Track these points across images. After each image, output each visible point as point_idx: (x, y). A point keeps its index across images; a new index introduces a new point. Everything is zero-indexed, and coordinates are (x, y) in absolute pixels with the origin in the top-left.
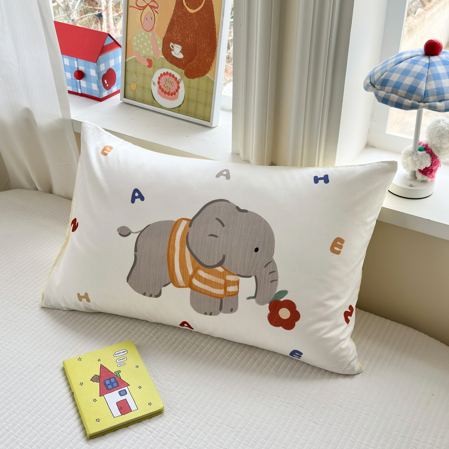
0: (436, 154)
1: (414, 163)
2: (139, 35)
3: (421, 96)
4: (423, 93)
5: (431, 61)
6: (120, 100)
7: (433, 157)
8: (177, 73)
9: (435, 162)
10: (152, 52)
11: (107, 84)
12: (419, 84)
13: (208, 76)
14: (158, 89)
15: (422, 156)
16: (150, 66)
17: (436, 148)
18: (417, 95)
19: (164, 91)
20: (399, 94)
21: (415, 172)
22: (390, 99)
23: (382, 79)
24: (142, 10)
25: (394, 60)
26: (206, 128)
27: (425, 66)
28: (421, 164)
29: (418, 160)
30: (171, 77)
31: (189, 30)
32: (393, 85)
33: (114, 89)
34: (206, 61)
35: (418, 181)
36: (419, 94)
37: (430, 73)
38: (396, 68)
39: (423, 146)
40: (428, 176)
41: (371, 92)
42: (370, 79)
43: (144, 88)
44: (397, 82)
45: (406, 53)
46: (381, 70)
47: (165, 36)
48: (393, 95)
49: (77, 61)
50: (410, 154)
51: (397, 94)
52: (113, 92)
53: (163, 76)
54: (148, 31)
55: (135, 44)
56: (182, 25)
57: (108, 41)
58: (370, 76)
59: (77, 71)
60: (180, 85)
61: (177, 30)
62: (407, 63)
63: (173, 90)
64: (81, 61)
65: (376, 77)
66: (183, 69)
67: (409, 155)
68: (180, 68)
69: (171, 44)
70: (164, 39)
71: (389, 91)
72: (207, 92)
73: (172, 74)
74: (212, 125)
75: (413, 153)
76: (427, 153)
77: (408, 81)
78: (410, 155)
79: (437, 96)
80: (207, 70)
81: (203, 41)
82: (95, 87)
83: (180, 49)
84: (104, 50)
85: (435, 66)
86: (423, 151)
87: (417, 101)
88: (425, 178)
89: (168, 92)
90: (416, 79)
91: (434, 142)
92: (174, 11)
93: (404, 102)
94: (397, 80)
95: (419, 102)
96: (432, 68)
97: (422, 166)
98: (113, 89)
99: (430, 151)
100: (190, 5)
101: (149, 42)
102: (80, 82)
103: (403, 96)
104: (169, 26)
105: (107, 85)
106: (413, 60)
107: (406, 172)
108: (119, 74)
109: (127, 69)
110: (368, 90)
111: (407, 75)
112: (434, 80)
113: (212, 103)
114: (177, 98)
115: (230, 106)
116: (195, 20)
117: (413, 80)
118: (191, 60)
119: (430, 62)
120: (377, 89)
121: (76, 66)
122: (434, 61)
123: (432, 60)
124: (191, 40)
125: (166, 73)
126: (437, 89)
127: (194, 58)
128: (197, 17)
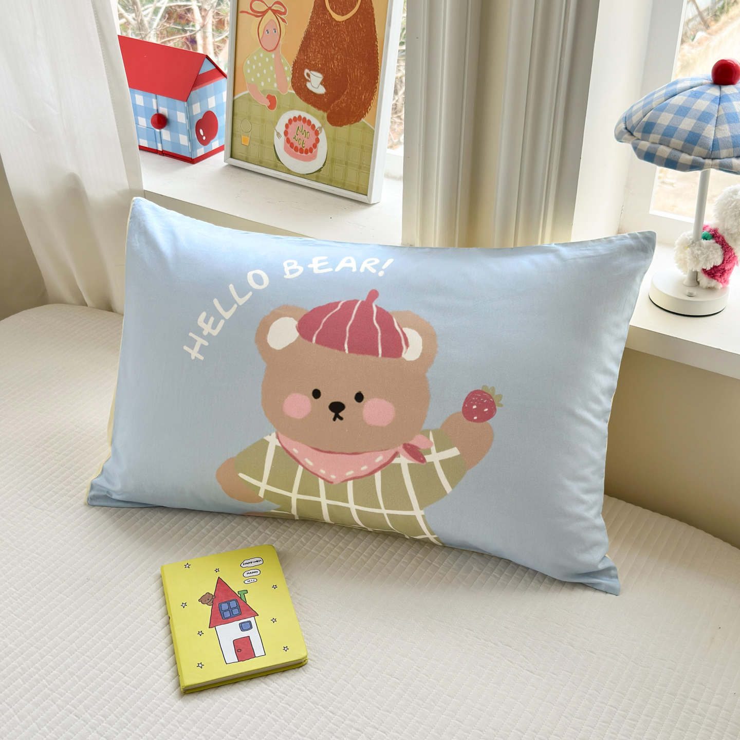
0: (731, 244)
1: (696, 258)
2: (255, 58)
3: (706, 148)
4: (711, 143)
5: (724, 94)
6: (225, 161)
7: (726, 248)
8: (316, 118)
9: (729, 257)
10: (275, 85)
11: (204, 135)
12: (704, 130)
13: (364, 122)
14: (285, 143)
15: (708, 248)
16: (272, 107)
17: (732, 234)
18: (700, 147)
19: (295, 146)
20: (670, 146)
21: (696, 273)
22: (657, 154)
23: (644, 122)
24: (261, 18)
25: (664, 91)
26: (361, 206)
27: (713, 101)
28: (707, 260)
29: (702, 254)
30: (306, 124)
31: (334, 49)
32: (662, 131)
33: (215, 144)
34: (362, 97)
35: (702, 288)
36: (704, 146)
37: (722, 112)
38: (667, 104)
39: (710, 231)
40: (718, 280)
41: (627, 143)
42: (624, 122)
43: (262, 142)
44: (669, 127)
45: (683, 80)
46: (643, 108)
47: (296, 59)
48: (662, 147)
49: (156, 98)
50: (689, 244)
51: (668, 146)
52: (213, 149)
53: (293, 122)
54: (270, 51)
55: (249, 71)
56: (324, 40)
57: (207, 67)
58: (626, 117)
59: (156, 115)
60: (319, 137)
61: (315, 50)
62: (684, 96)
63: (308, 145)
64: (162, 99)
65: (635, 119)
66: (324, 111)
67: (687, 246)
68: (319, 109)
69: (307, 71)
70: (295, 63)
71: (655, 142)
72: (362, 147)
73: (307, 119)
74: (370, 200)
75: (693, 243)
76: (717, 242)
77: (687, 124)
78: (689, 246)
79: (732, 149)
80: (364, 112)
81: (356, 66)
82: (184, 140)
83: (321, 80)
84: (199, 81)
85: (729, 100)
86: (709, 240)
87: (701, 157)
88: (714, 283)
89: (301, 148)
90: (700, 122)
91: (728, 225)
92: (312, 18)
93: (679, 158)
94: (670, 123)
95: (704, 158)
96: (724, 103)
97: (708, 264)
98: (213, 144)
99: (720, 240)
100: (336, 9)
101: (271, 68)
102: (160, 132)
103: (678, 149)
104: (303, 42)
105: (204, 138)
106: (695, 91)
107: (683, 273)
108: (223, 121)
109: (236, 111)
110: (622, 141)
111: (684, 116)
112: (729, 122)
113: (370, 166)
114: (314, 157)
115: (400, 171)
116: (344, 32)
117: (695, 124)
118: (338, 97)
119: (722, 95)
120: (635, 138)
121: (155, 108)
122: (729, 93)
123: (725, 91)
124: (338, 65)
125: (297, 117)
126: (732, 137)
127: (343, 93)
128: (347, 28)
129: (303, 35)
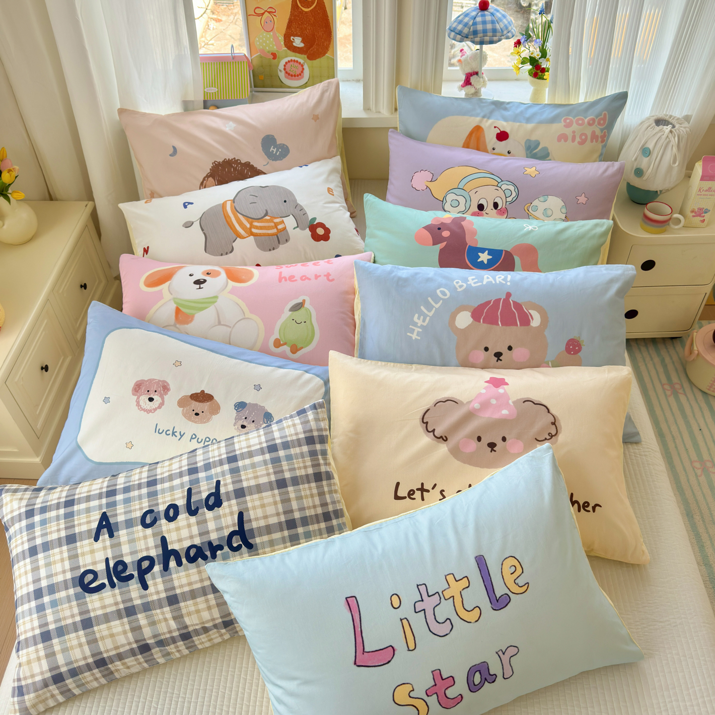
2: (261, 36)
8: (300, 58)
10: (275, 47)
14: (285, 74)
16: (275, 58)
19: (291, 74)
24: (261, 16)
30: (296, 63)
31: (306, 25)
34: (324, 44)
43: (271, 77)
53: (288, 63)
54: (269, 32)
55: (258, 43)
56: (300, 22)
60: (304, 67)
61: (295, 26)
63: (298, 73)
66: (305, 54)
68: (302, 54)
69: (292, 38)
70: (285, 35)
72: (328, 67)
73: (296, 60)
80: (327, 51)
83: (300, 40)
89: (294, 75)
92: (291, 12)
100: (304, 5)
101: (271, 40)
104: (288, 24)
114: (303, 77)
116: (310, 16)
118: (311, 46)
124: (309, 32)
125: (290, 60)
127: (314, 44)
128: (312, 14)
129: (287, 21)
